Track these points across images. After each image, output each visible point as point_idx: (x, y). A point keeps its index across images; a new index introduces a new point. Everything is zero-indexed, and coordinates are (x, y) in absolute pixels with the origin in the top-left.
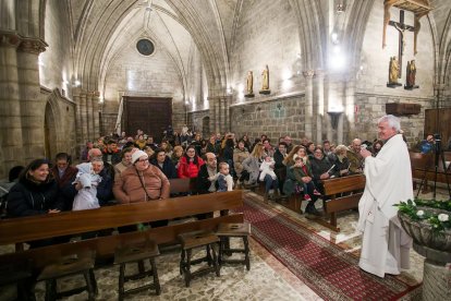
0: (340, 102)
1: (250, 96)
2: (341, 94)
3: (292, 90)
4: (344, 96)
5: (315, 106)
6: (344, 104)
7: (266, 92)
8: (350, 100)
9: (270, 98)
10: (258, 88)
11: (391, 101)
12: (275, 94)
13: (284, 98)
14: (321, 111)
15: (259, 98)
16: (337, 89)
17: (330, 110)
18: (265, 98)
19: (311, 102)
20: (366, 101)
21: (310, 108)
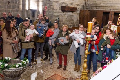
5: (24, 5)
6: (38, 6)
8: (41, 4)
11: (64, 5)
14: (27, 8)
19: (22, 3)
20: (51, 4)
21: (21, 6)
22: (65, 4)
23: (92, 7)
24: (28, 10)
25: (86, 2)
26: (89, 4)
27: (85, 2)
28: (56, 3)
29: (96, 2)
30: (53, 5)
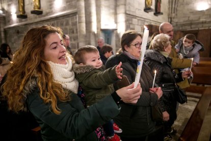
0: (112, 20)
1: (22, 16)
2: (112, 11)
3: (64, 9)
4: (116, 14)
5: (88, 23)
6: (116, 22)
7: (38, 12)
9: (43, 19)
10: (29, 8)
12: (47, 14)
13: (57, 18)
14: (94, 29)
15: (32, 18)
16: (109, 7)
17: (103, 27)
18: (39, 19)
19: (84, 19)
20: (131, 22)
21: (84, 25)
22: (147, 22)
23: (182, 26)
24: (96, 32)
25: (172, 19)
26: (177, 23)
27: (170, 19)
28: (137, 20)
29: (189, 17)
30: (133, 23)
